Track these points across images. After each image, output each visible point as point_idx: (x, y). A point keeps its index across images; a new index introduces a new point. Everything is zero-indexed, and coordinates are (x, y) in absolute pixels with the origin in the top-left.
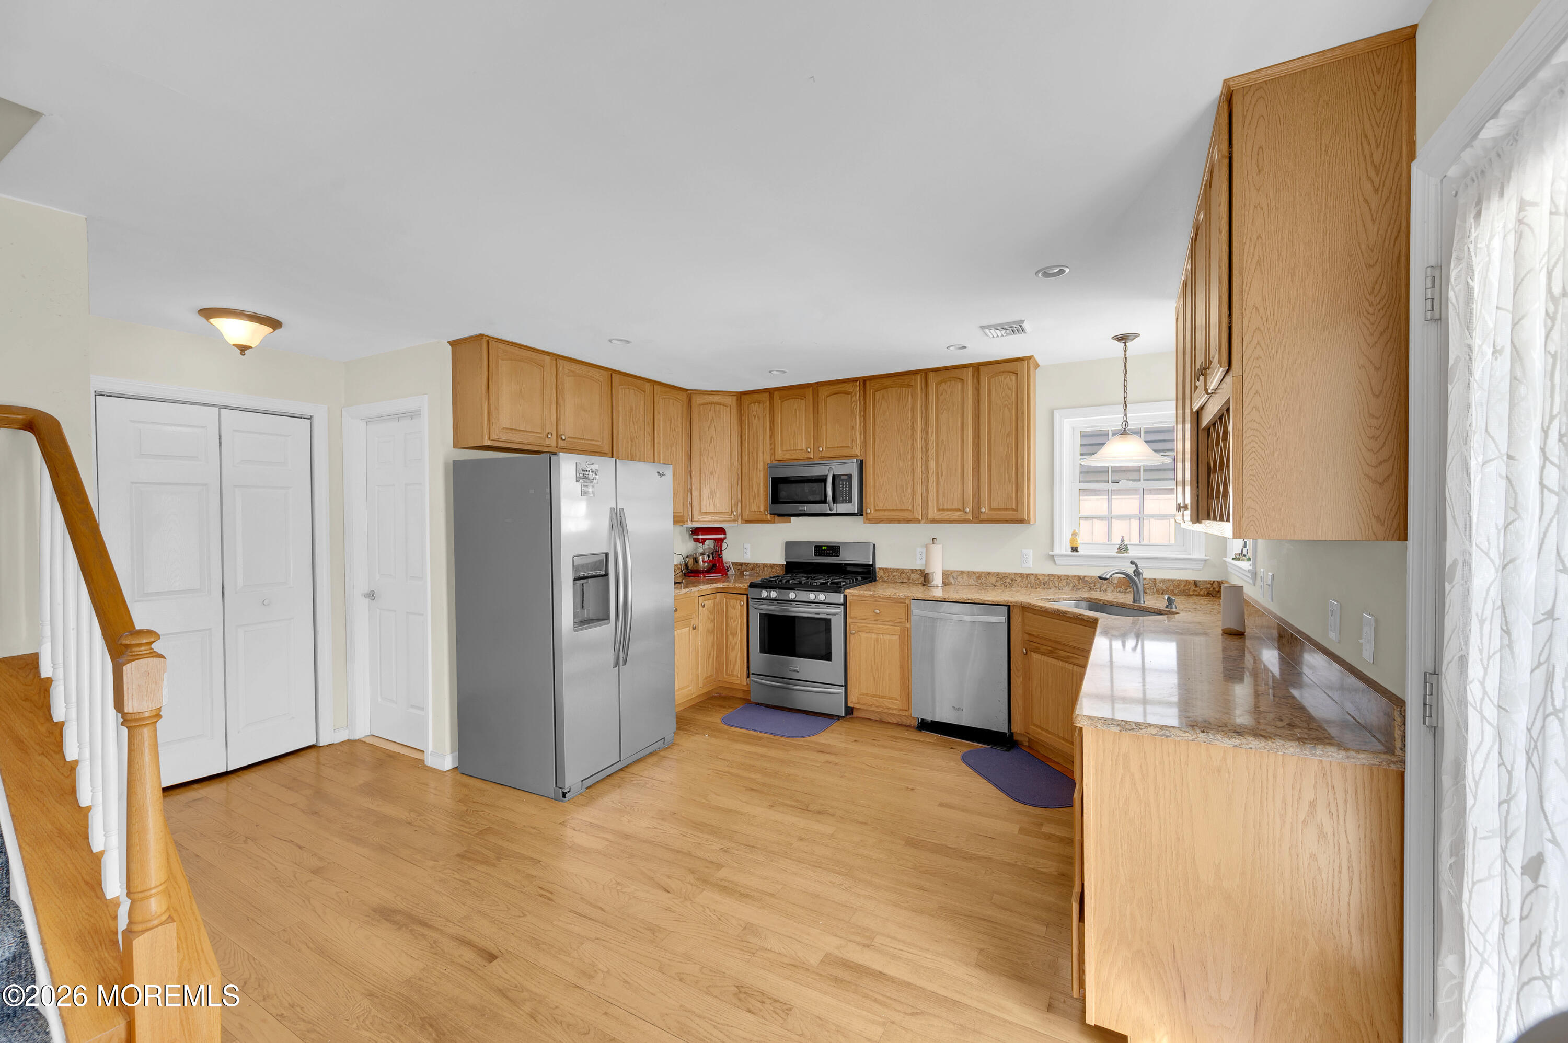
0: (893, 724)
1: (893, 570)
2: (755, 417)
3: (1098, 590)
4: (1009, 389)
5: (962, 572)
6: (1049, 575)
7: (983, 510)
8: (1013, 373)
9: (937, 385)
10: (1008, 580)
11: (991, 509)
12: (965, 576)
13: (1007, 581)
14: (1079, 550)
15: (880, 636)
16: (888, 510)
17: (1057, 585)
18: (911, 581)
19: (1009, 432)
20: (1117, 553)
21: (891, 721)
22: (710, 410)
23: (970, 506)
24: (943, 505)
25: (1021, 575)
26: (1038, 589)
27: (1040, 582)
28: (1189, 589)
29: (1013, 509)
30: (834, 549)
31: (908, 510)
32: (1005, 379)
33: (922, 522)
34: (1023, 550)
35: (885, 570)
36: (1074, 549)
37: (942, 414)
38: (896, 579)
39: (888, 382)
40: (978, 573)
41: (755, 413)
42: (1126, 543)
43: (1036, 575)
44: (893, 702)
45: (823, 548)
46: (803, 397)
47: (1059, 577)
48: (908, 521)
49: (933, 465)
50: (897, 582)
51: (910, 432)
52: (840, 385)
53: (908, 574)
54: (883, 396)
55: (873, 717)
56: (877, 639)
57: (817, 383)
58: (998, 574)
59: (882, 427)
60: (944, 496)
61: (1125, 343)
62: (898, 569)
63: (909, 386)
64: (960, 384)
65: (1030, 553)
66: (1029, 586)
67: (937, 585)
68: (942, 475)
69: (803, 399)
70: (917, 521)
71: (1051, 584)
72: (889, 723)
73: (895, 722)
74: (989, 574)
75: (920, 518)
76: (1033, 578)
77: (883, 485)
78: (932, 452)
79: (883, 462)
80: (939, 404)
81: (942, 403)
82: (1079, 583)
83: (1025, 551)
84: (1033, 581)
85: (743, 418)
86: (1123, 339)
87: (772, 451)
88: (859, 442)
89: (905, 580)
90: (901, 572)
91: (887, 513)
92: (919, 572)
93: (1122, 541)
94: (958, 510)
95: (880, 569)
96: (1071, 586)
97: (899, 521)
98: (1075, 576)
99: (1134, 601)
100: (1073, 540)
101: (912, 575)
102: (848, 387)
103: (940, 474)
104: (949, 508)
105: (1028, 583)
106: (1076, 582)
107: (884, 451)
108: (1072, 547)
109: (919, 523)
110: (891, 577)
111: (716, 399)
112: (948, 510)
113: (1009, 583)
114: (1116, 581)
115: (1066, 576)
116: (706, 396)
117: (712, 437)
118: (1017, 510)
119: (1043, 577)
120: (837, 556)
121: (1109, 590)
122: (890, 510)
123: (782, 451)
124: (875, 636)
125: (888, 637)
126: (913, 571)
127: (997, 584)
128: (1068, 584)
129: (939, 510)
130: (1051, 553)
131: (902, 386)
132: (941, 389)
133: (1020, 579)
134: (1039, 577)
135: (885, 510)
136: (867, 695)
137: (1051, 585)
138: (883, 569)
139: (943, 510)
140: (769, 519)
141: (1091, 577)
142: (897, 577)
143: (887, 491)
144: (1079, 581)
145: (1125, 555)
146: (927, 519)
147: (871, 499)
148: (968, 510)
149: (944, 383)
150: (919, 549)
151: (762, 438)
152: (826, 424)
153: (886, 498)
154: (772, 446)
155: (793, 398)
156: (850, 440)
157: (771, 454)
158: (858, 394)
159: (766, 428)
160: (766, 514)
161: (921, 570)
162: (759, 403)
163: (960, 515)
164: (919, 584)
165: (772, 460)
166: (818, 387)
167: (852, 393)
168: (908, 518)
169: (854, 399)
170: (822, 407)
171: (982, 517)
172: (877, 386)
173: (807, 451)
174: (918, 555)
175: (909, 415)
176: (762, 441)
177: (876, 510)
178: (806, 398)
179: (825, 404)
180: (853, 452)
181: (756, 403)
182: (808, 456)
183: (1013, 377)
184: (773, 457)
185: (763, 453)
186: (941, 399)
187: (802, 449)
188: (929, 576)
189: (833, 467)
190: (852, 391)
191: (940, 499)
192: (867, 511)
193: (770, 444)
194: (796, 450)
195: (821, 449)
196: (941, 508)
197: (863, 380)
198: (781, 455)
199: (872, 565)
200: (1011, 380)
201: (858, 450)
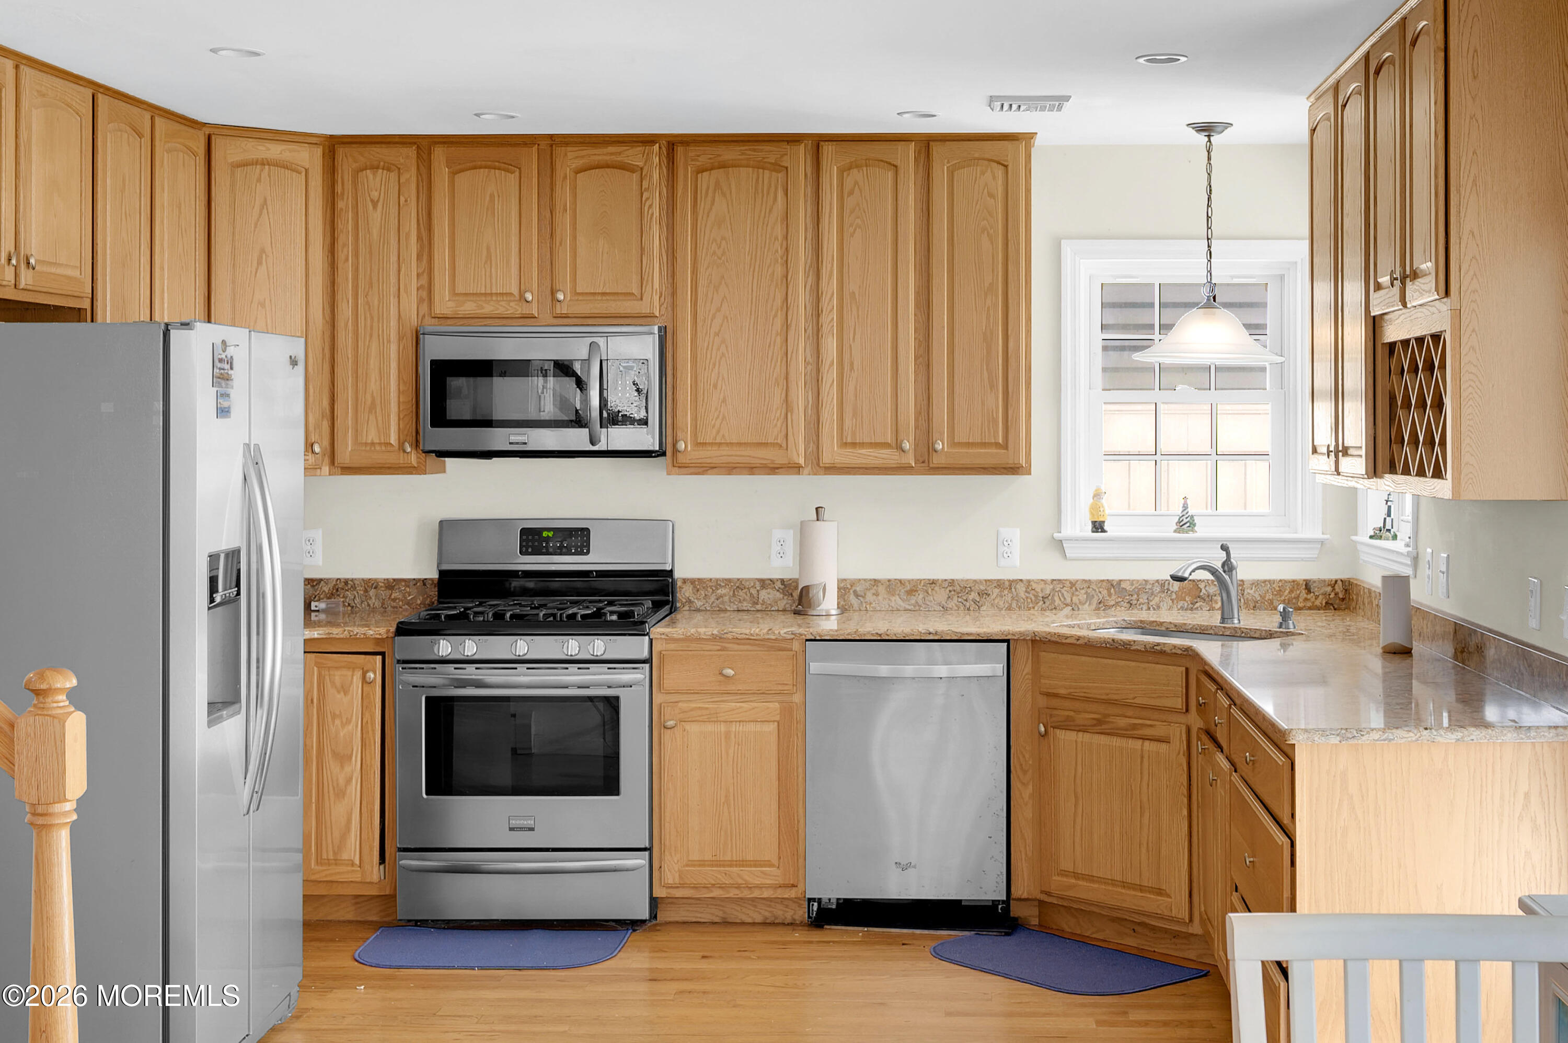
0: (754, 924)
1: (717, 584)
2: (375, 204)
3: (1145, 607)
4: (991, 195)
5: (876, 582)
6: (1053, 580)
7: (939, 446)
8: (999, 163)
9: (841, 172)
10: (973, 595)
11: (953, 444)
12: (881, 589)
13: (971, 597)
14: (1106, 528)
15: (733, 728)
16: (727, 444)
17: (1068, 600)
18: (759, 607)
20: (1175, 531)
22: (259, 180)
23: (912, 438)
24: (854, 434)
25: (999, 584)
26: (1032, 611)
27: (1036, 596)
28: (1297, 598)
29: (997, 445)
30: (573, 538)
31: (773, 445)
32: (983, 173)
33: (806, 471)
34: (1002, 530)
35: (697, 584)
36: (1098, 527)
37: (852, 235)
38: (723, 603)
39: (729, 154)
40: (909, 581)
41: (375, 195)
42: (1191, 511)
43: (1029, 581)
44: (762, 872)
45: (545, 534)
46: (509, 166)
47: (1073, 584)
48: (773, 469)
49: (830, 346)
50: (726, 611)
51: (779, 270)
52: (611, 149)
53: (754, 591)
54: (717, 185)
56: (728, 734)
57: (551, 136)
58: (952, 582)
59: (714, 253)
60: (854, 415)
61: (1209, 136)
62: (729, 580)
63: (777, 167)
64: (890, 174)
65: (1014, 535)
66: (1014, 605)
67: (827, 611)
68: (852, 368)
69: (512, 173)
70: (796, 469)
71: (1056, 598)
72: (743, 923)
74: (933, 582)
75: (802, 461)
76: (1021, 588)
77: (715, 386)
78: (829, 318)
79: (717, 334)
80: (846, 214)
81: (852, 212)
82: (1110, 595)
83: (1005, 532)
84: (1022, 595)
85: (340, 204)
86: (1207, 129)
87: (424, 294)
88: (656, 285)
89: (746, 605)
90: (738, 586)
91: (725, 451)
92: (778, 585)
93: (1185, 507)
94: (886, 445)
95: (685, 581)
96: (1095, 601)
97: (752, 469)
98: (1103, 581)
99: (1221, 617)
100: (1095, 508)
101: (764, 594)
102: (633, 156)
103: (847, 367)
104: (867, 440)
105: (1013, 598)
106: (1105, 592)
107: (719, 310)
108: (1094, 523)
109: (802, 474)
110: (713, 598)
111: (275, 151)
112: (862, 445)
113: (975, 601)
114: (1177, 589)
115: (1085, 581)
116: (250, 144)
117: (263, 251)
118: (1005, 446)
119: (1042, 585)
120: (582, 553)
121: (1164, 606)
122: (730, 444)
123: (454, 293)
124: (722, 728)
125: (752, 728)
126: (764, 583)
127: (951, 604)
128: (1089, 597)
129: (844, 445)
130: (1056, 535)
131: (760, 166)
132: (849, 182)
133: (997, 591)
134: (1034, 586)
135: (720, 444)
136: (697, 863)
137: (1057, 602)
138: (693, 581)
139: (854, 445)
140: (414, 463)
141: (1132, 582)
142: (726, 599)
143: (724, 401)
144: (1109, 590)
145: (1190, 535)
146: (818, 465)
147: (686, 418)
148: (907, 445)
149: (855, 171)
150: (778, 534)
151: (396, 259)
152: (574, 238)
153: (724, 418)
154: (424, 281)
155: (485, 167)
156: (635, 279)
157: (420, 301)
158: (656, 175)
159: (408, 235)
160: (404, 451)
161: (782, 581)
162: (389, 170)
163: (887, 456)
164: (784, 610)
165: (424, 316)
166: (551, 146)
167: (642, 169)
168: (773, 462)
169: (645, 184)
170: (564, 194)
171: (936, 460)
172: (703, 160)
173: (522, 298)
174: (776, 548)
175: (779, 231)
176: (396, 265)
177: (698, 444)
178: (520, 169)
179: (574, 189)
180: (643, 307)
181: (378, 168)
182: (526, 310)
183: (999, 171)
184: (424, 308)
185: (399, 297)
186: (850, 202)
187: (506, 294)
188: (808, 592)
189: (601, 341)
190: (641, 164)
191: (848, 423)
192: (681, 446)
193: (418, 275)
194: (491, 294)
195: (560, 296)
196: (849, 440)
197: (668, 142)
198: (451, 304)
199: (670, 573)
200: (993, 179)
201: (657, 304)
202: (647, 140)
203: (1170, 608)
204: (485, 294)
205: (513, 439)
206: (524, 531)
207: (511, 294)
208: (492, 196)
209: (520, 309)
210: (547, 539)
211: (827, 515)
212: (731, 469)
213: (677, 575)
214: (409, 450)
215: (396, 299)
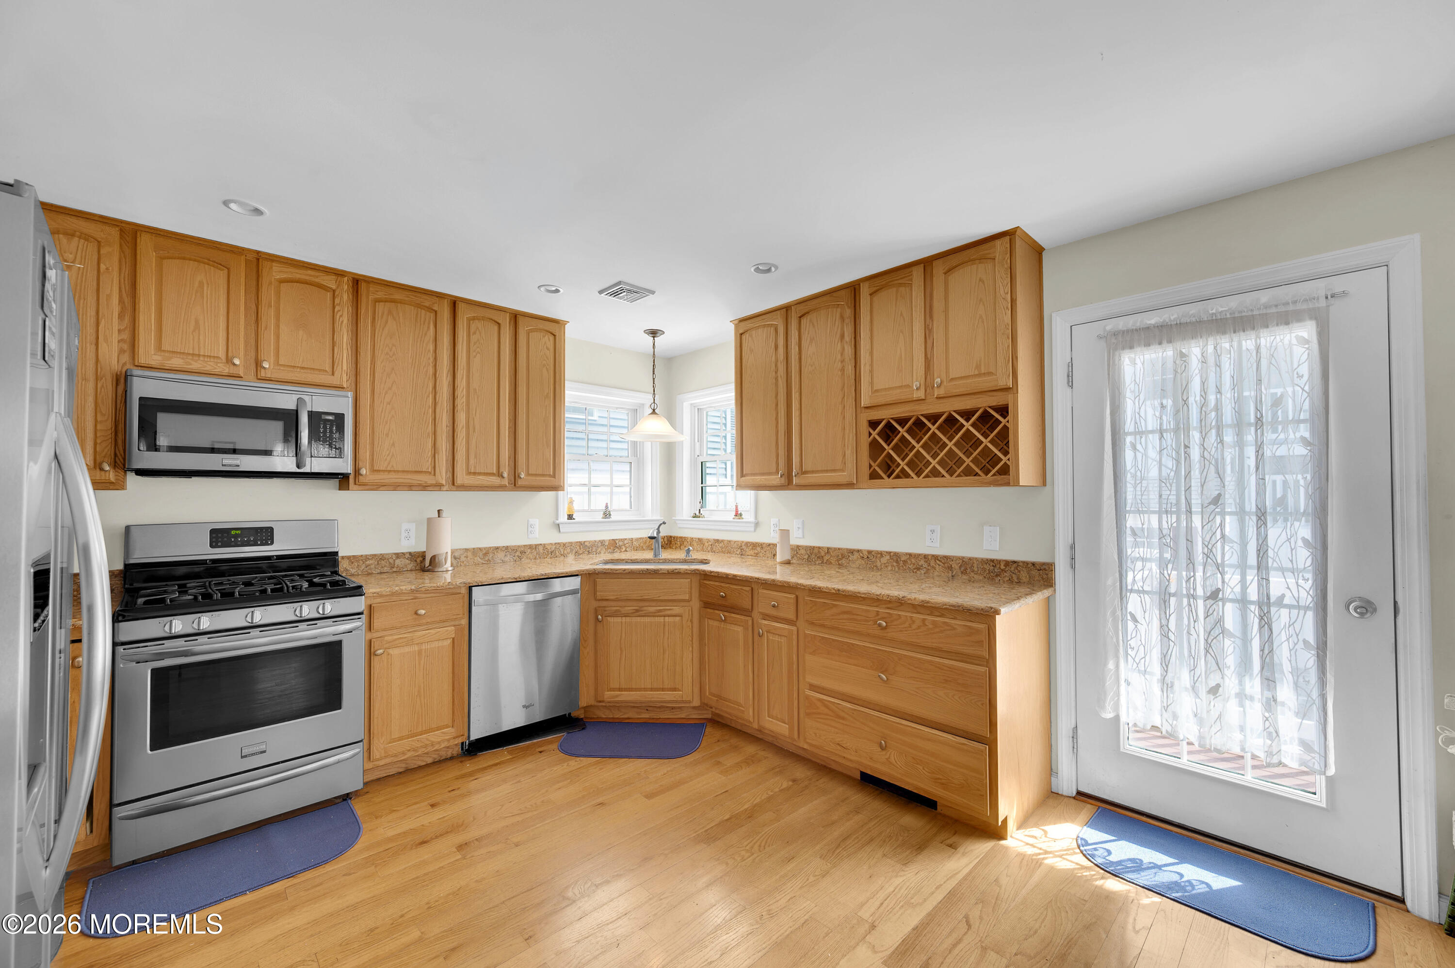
0: (427, 766)
1: (366, 558)
3: (595, 553)
4: (548, 349)
5: (467, 550)
6: (556, 543)
7: (522, 476)
8: (550, 333)
9: (470, 320)
10: (518, 553)
11: (528, 474)
12: (470, 554)
13: (517, 554)
14: (574, 517)
15: (424, 647)
16: (394, 471)
17: (562, 553)
18: (395, 570)
19: (548, 393)
20: (603, 518)
21: (424, 764)
23: (507, 470)
24: (475, 467)
25: (530, 547)
26: (546, 559)
27: (548, 552)
28: (652, 545)
29: (550, 476)
30: (265, 535)
31: (425, 472)
32: (544, 337)
33: (445, 488)
34: (530, 520)
35: (352, 559)
36: (570, 517)
37: (475, 357)
38: (370, 569)
39: (398, 296)
40: (485, 548)
42: (610, 509)
43: (544, 545)
44: (442, 733)
45: (233, 532)
46: (219, 265)
47: (564, 545)
48: (424, 487)
49: (461, 417)
50: (372, 574)
51: (431, 370)
52: (310, 272)
53: (391, 561)
54: (390, 312)
55: (393, 771)
56: (420, 652)
57: (258, 252)
58: (506, 547)
59: (387, 354)
60: (476, 457)
61: (654, 337)
62: (375, 555)
63: (430, 309)
64: (496, 327)
65: (535, 522)
66: (538, 557)
67: (446, 568)
68: (474, 431)
69: (223, 270)
70: (438, 487)
71: (557, 552)
72: (420, 768)
73: (430, 760)
74: (497, 548)
75: (444, 482)
76: (541, 548)
77: (387, 435)
78: (461, 402)
79: (389, 403)
80: (472, 344)
81: (475, 343)
82: (580, 549)
83: (532, 521)
84: (541, 551)
86: (654, 333)
88: (345, 368)
89: (386, 569)
90: (380, 558)
91: (390, 476)
92: (407, 556)
93: (607, 507)
94: (492, 474)
95: (343, 558)
96: (574, 552)
97: (410, 487)
98: (577, 542)
99: (655, 555)
100: (570, 508)
101: (398, 562)
102: (330, 282)
103: (471, 430)
104: (482, 471)
105: (537, 554)
106: (578, 548)
107: (390, 389)
108: (569, 515)
109: (440, 490)
110: (363, 567)
112: (480, 474)
113: (518, 556)
114: (607, 544)
115: (570, 543)
118: (554, 476)
119: (551, 546)
120: (268, 545)
121: (603, 552)
122: (398, 471)
124: (416, 648)
125: (436, 644)
126: (398, 556)
127: (507, 559)
128: (572, 550)
129: (470, 473)
130: (557, 522)
131: (419, 306)
132: (473, 327)
133: (529, 550)
134: (547, 547)
135: (390, 471)
136: (401, 739)
137: (557, 554)
138: (349, 558)
139: (475, 473)
140: (113, 479)
141: (589, 542)
142: (373, 566)
143: (393, 444)
144: (580, 547)
145: (608, 520)
146: (453, 484)
147: (365, 454)
148: (505, 475)
149: (477, 321)
150: (405, 526)
151: (93, 313)
152: (277, 326)
153: (393, 455)
154: (126, 336)
155: (195, 260)
156: (328, 362)
157: (121, 351)
158: (345, 296)
159: (109, 297)
160: (101, 469)
161: (410, 553)
162: (86, 240)
163: (496, 481)
164: (411, 570)
165: (125, 364)
166: (258, 259)
167: (334, 291)
168: (426, 482)
169: (337, 301)
170: (268, 294)
171: (520, 483)
172: (380, 295)
173: (229, 361)
174: (404, 534)
175: (431, 347)
176: (93, 320)
177: (374, 471)
178: (228, 269)
179: (278, 293)
180: (335, 381)
181: (73, 235)
182: (233, 370)
183: (552, 338)
184: (126, 358)
185: (97, 344)
186: (474, 338)
187: (214, 357)
188: (435, 559)
189: (307, 398)
190: (334, 287)
191: (472, 461)
192: (363, 471)
193: (119, 331)
194: (199, 355)
195: (266, 365)
196: (472, 471)
197: (354, 279)
198: (155, 357)
199: (336, 553)
200: (548, 340)
201: (345, 379)
202: (339, 274)
203: (605, 553)
204: (193, 355)
205: (225, 462)
206: (213, 532)
207: (218, 357)
208: (201, 284)
209: (226, 370)
210: (236, 536)
211: (444, 514)
212: (396, 487)
213: (340, 554)
214: (107, 468)
215: (93, 347)
